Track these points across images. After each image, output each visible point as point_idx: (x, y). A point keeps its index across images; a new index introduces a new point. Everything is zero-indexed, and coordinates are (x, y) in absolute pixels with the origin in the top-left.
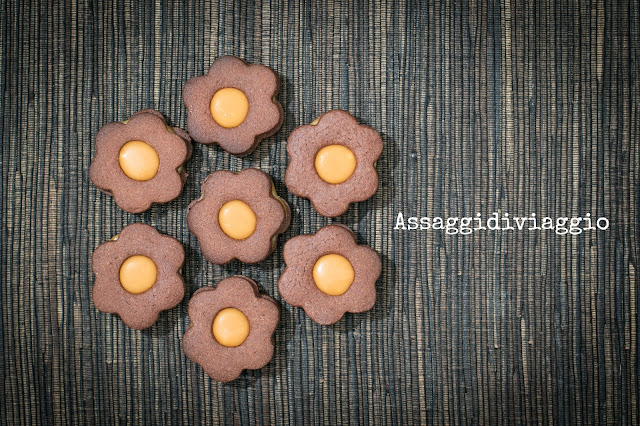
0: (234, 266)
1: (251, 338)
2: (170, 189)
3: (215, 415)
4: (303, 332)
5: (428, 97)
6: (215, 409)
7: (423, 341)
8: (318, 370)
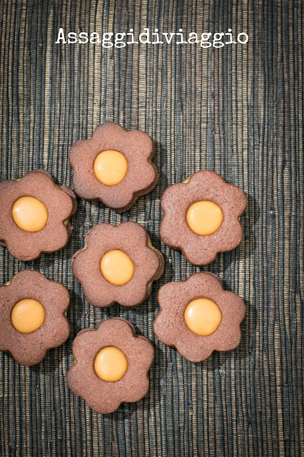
0: (114, 309)
1: (129, 373)
2: (57, 239)
3: (95, 445)
4: (174, 370)
5: (284, 161)
6: (95, 438)
7: (282, 378)
8: (188, 405)
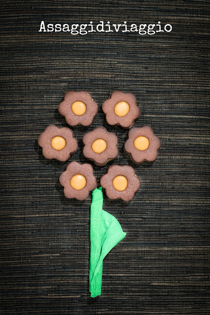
0: (81, 145)
1: (54, 151)
2: (111, 121)
3: (24, 136)
4: (56, 170)
5: (145, 218)
6: (26, 137)
7: (52, 216)
8: (41, 176)
